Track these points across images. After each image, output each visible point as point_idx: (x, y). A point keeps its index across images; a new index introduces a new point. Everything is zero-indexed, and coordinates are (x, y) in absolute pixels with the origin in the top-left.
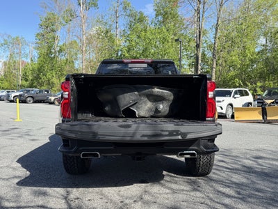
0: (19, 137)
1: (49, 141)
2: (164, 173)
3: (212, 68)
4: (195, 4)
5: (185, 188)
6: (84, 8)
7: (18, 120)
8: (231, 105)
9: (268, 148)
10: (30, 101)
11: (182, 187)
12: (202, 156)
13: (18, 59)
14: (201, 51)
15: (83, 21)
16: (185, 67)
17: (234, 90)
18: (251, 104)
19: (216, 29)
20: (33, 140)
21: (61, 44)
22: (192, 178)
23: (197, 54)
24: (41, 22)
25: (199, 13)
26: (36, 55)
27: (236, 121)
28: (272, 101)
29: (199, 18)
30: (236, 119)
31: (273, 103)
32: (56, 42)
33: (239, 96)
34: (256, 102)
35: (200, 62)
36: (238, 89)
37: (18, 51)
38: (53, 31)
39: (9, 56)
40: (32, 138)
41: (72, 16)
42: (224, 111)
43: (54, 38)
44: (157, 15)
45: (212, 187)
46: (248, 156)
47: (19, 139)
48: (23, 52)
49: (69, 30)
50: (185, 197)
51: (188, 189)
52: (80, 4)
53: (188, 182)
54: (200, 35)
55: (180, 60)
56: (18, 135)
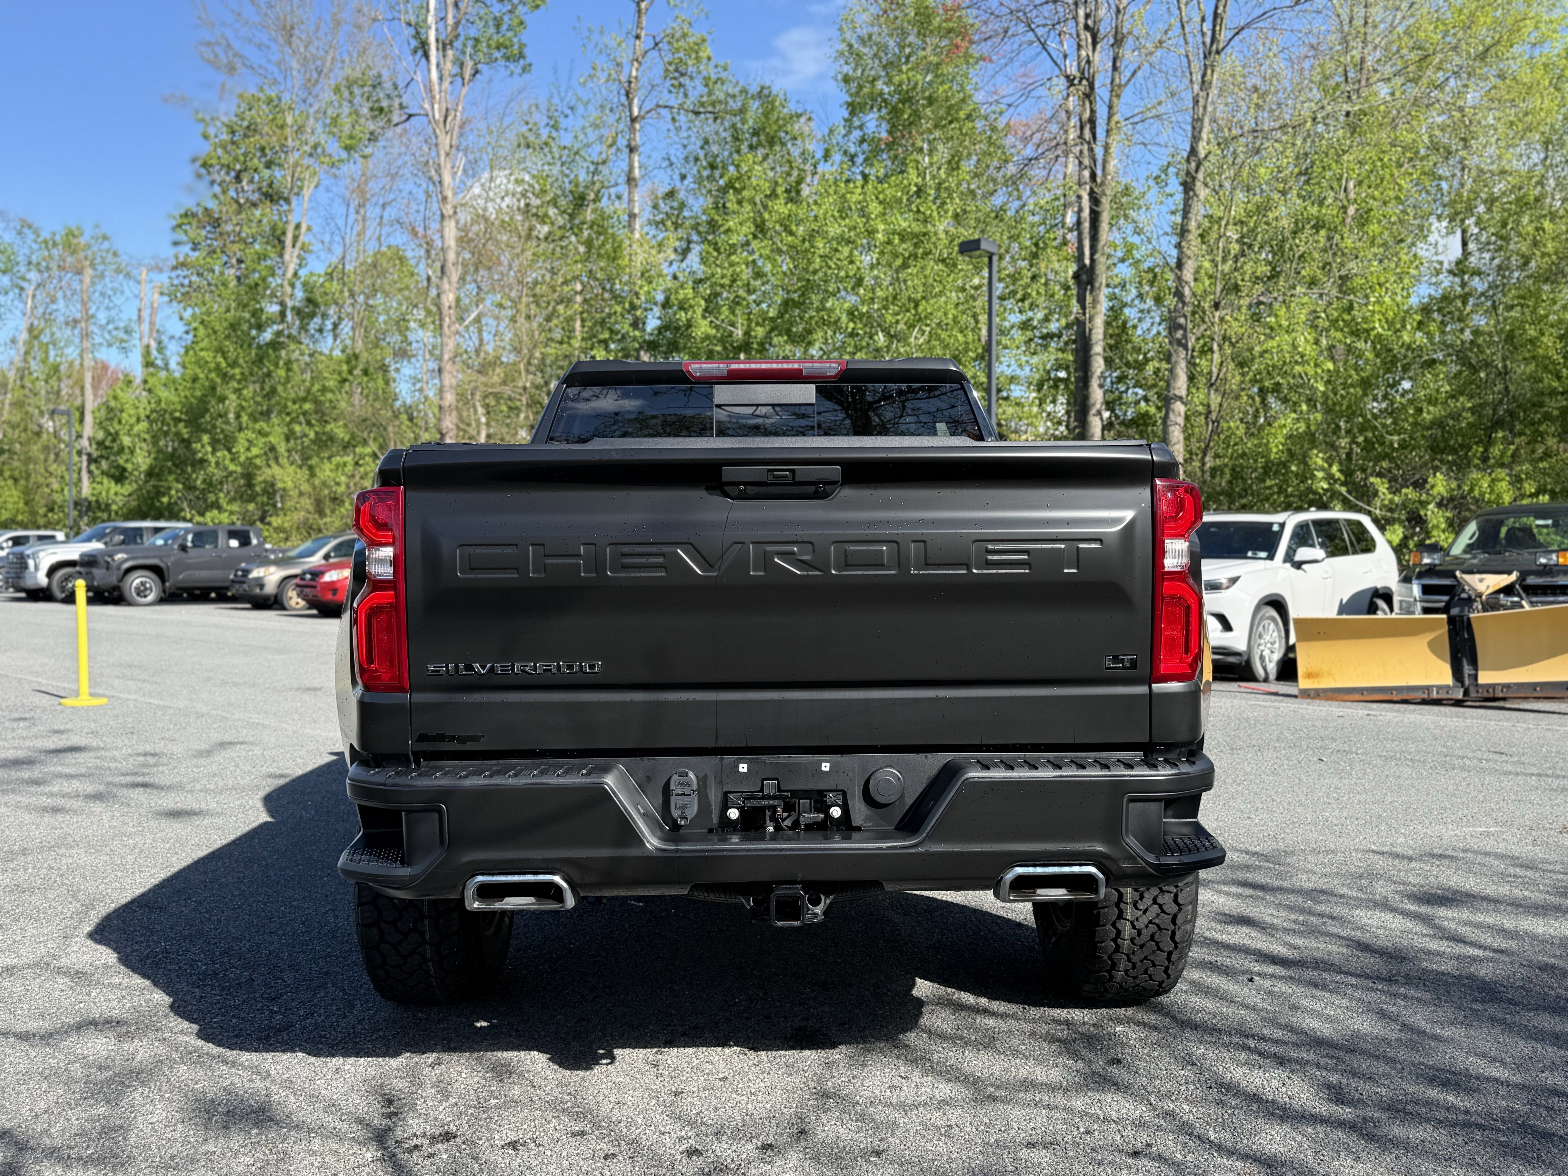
0: (98, 797)
1: (264, 817)
2: (923, 988)
3: (1166, 401)
4: (1068, 45)
5: (1040, 1074)
6: (449, 67)
7: (84, 700)
8: (1277, 604)
9: (1490, 845)
10: (141, 592)
11: (1026, 1069)
12: (1129, 893)
13: (72, 353)
14: (1104, 305)
15: (445, 141)
16: (1016, 391)
17: (1292, 520)
18: (1387, 596)
19: (1188, 186)
20: (176, 814)
21: (317, 267)
22: (1077, 1014)
23: (1080, 324)
24: (204, 149)
25: (1089, 96)
26: (178, 329)
27: (1306, 694)
28: (1504, 580)
29: (1092, 121)
30: (1304, 683)
31: (1508, 590)
32: (291, 256)
33: (1318, 553)
34: (1416, 589)
35: (1098, 365)
36: (1314, 515)
37: (75, 311)
38: (272, 196)
39: (24, 336)
40: (169, 801)
41: (379, 111)
42: (1237, 640)
43: (277, 238)
44: (854, 108)
45: (1189, 1061)
46: (1381, 889)
47: (98, 807)
48: (102, 317)
49: (361, 191)
50: (1041, 1118)
51: (1055, 1075)
52: (424, 46)
53: (1052, 1039)
54: (1095, 217)
55: (987, 356)
56: (90, 788)
